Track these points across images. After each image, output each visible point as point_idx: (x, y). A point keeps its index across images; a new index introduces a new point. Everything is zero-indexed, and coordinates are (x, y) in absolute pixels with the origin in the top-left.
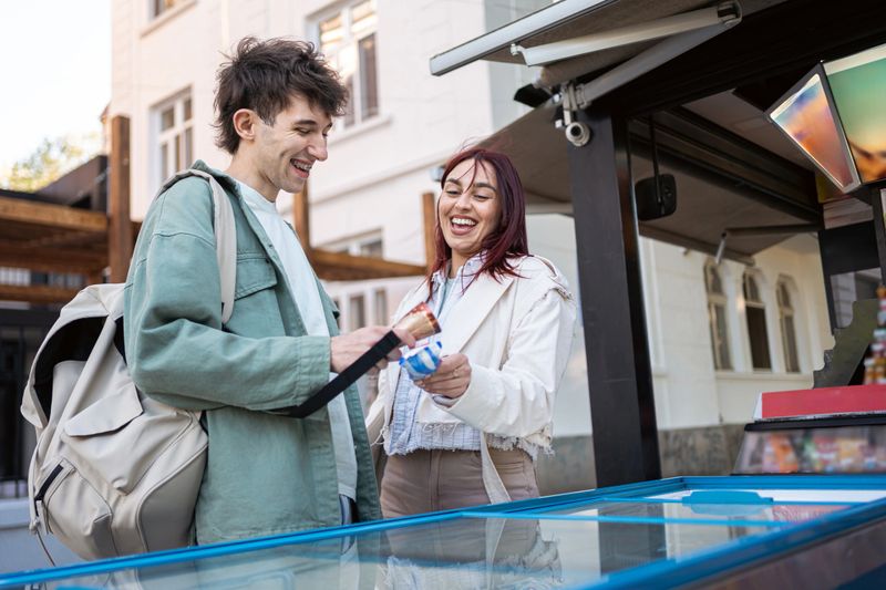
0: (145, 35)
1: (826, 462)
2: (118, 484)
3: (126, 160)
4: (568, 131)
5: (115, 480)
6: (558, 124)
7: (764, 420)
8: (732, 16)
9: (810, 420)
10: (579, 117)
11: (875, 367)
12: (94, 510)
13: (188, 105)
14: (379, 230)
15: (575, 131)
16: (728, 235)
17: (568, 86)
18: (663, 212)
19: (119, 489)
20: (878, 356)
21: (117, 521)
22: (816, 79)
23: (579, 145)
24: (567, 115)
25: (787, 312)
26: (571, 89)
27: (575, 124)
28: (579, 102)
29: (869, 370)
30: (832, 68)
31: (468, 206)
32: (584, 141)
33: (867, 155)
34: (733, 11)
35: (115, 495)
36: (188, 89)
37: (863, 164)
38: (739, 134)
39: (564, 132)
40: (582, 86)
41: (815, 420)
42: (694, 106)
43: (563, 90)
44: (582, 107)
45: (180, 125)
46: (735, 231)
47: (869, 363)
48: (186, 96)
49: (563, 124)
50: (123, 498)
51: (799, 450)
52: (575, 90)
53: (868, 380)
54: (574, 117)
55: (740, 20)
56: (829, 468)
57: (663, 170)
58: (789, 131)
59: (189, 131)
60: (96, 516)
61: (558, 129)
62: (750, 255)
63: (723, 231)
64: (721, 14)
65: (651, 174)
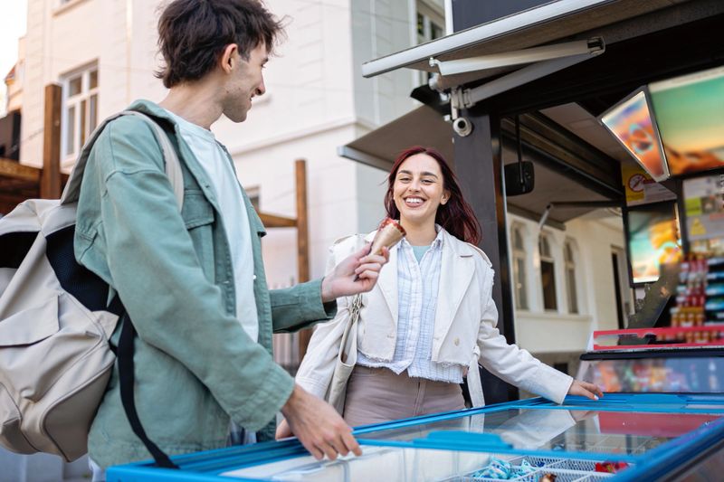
0: (57, 14)
1: (642, 385)
2: (25, 394)
3: (57, 122)
4: (455, 125)
5: (22, 390)
6: (447, 118)
7: (595, 351)
8: (598, 48)
9: (630, 353)
10: (463, 113)
11: (679, 314)
12: (6, 412)
13: (94, 77)
14: (257, 188)
15: (461, 125)
16: (552, 206)
17: (458, 89)
18: (524, 190)
19: (27, 398)
20: (680, 306)
21: (25, 425)
22: (641, 95)
23: (463, 135)
24: (454, 112)
25: (570, 266)
26: (460, 91)
27: (461, 119)
28: (466, 103)
29: (674, 316)
30: (656, 88)
31: (419, 189)
32: (467, 132)
33: (676, 155)
34: (599, 44)
35: (25, 402)
36: (95, 62)
37: (673, 161)
38: (571, 130)
39: (452, 125)
40: (469, 90)
41: (634, 353)
42: (548, 112)
43: (453, 92)
44: (468, 106)
45: (86, 93)
46: (557, 204)
47: (674, 311)
48: (93, 69)
49: (451, 118)
50: (32, 405)
51: (620, 375)
52: (463, 93)
53: (674, 323)
54: (460, 114)
55: (603, 51)
56: (644, 389)
57: (524, 159)
58: (616, 132)
59: (94, 98)
60: (5, 419)
61: (447, 122)
62: (562, 222)
63: (548, 204)
64: (590, 46)
65: (516, 161)
